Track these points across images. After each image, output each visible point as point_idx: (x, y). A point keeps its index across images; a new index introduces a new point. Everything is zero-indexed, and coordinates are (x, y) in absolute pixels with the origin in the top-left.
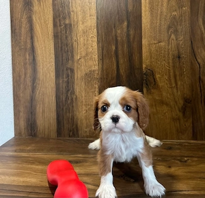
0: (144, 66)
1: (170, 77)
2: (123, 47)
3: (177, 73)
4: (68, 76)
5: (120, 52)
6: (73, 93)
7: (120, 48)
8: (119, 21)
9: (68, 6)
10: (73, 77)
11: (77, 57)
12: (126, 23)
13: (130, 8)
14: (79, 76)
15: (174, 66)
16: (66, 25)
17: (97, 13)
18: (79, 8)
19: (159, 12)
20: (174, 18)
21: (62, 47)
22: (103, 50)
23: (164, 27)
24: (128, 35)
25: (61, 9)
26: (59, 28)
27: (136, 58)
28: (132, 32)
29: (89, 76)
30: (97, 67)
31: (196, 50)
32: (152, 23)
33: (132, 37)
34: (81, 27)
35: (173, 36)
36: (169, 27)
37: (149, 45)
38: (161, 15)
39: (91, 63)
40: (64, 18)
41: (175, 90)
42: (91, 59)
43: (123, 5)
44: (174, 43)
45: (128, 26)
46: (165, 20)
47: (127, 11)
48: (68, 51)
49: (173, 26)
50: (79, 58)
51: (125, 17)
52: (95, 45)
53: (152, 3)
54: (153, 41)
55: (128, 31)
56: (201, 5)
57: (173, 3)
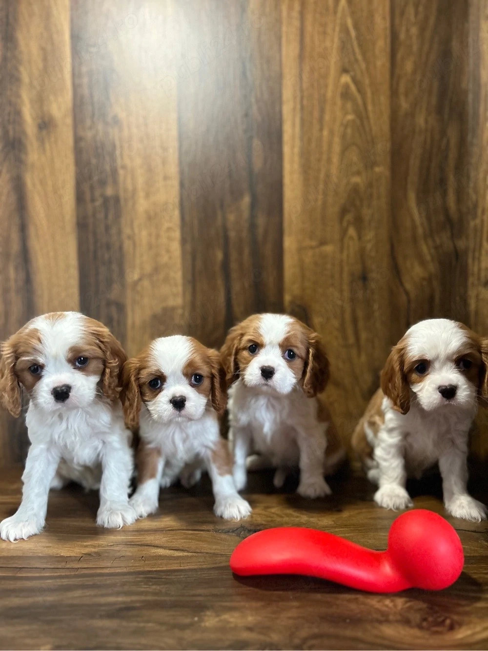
0: (287, 298)
1: (343, 322)
2: (240, 252)
3: (360, 314)
5: (234, 266)
7: (234, 255)
8: (232, 193)
9: (112, 155)
11: (133, 275)
12: (247, 200)
13: (258, 164)
14: (137, 318)
15: (353, 300)
16: (106, 200)
17: (181, 172)
18: (138, 161)
19: (322, 175)
20: (355, 190)
21: (95, 252)
22: (194, 259)
23: (333, 210)
24: (253, 226)
25: (94, 161)
26: (90, 207)
27: (270, 279)
28: (261, 221)
30: (179, 301)
31: (400, 262)
32: (306, 200)
33: (261, 230)
34: (142, 205)
35: (352, 232)
36: (344, 211)
37: (301, 250)
38: (326, 183)
39: (165, 290)
40: (103, 183)
41: (354, 352)
42: (166, 280)
43: (241, 156)
44: (353, 246)
45: (253, 205)
46: (337, 194)
47: (251, 172)
48: (110, 262)
49: (352, 208)
50: (136, 276)
51: (245, 185)
52: (176, 247)
53: (305, 155)
54: (308, 242)
55: (253, 217)
56: (414, 163)
57: (354, 156)
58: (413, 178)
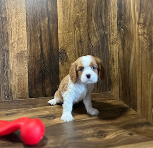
0: (59, 47)
1: (75, 54)
2: (45, 34)
3: (80, 52)
4: (4, 55)
5: (43, 38)
6: (8, 67)
7: (43, 35)
8: (42, 17)
9: (4, 4)
10: (7, 56)
11: (11, 41)
12: (47, 19)
13: (50, 9)
14: (12, 55)
15: (78, 48)
16: (2, 18)
17: (27, 11)
18: (13, 7)
20: (78, 17)
22: (31, 36)
23: (72, 23)
24: (49, 27)
27: (54, 42)
28: (51, 25)
29: (20, 55)
30: (26, 49)
31: (90, 37)
32: (64, 20)
33: (51, 28)
34: (14, 20)
35: (77, 29)
36: (75, 23)
37: (63, 33)
38: (70, 15)
39: (22, 45)
40: (1, 13)
42: (22, 42)
43: (45, 7)
44: (78, 33)
45: (48, 21)
46: (73, 18)
47: (48, 11)
48: (4, 37)
49: (77, 22)
50: (12, 42)
51: (46, 15)
52: (25, 32)
53: (64, 7)
54: (65, 32)
55: (49, 24)
56: (94, 10)
57: (77, 8)
58: (93, 14)
